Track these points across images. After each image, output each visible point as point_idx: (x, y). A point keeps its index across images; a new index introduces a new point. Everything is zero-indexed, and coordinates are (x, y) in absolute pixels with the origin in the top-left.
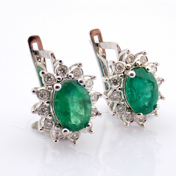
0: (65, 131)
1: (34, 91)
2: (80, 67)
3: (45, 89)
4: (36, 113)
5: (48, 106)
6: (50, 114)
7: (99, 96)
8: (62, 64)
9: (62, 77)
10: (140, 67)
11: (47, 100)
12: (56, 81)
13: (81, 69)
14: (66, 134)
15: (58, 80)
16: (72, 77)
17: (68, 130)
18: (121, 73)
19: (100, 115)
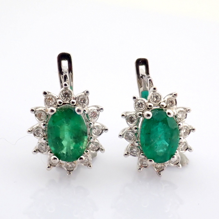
0: (55, 159)
1: (32, 110)
2: (87, 96)
3: (44, 110)
4: (31, 133)
5: (43, 129)
6: (44, 137)
7: (104, 131)
8: (67, 88)
9: (63, 101)
10: (164, 109)
11: (44, 122)
12: (56, 104)
13: (87, 97)
14: (55, 162)
15: (59, 104)
16: (75, 104)
17: (58, 159)
18: (141, 112)
19: (101, 151)
